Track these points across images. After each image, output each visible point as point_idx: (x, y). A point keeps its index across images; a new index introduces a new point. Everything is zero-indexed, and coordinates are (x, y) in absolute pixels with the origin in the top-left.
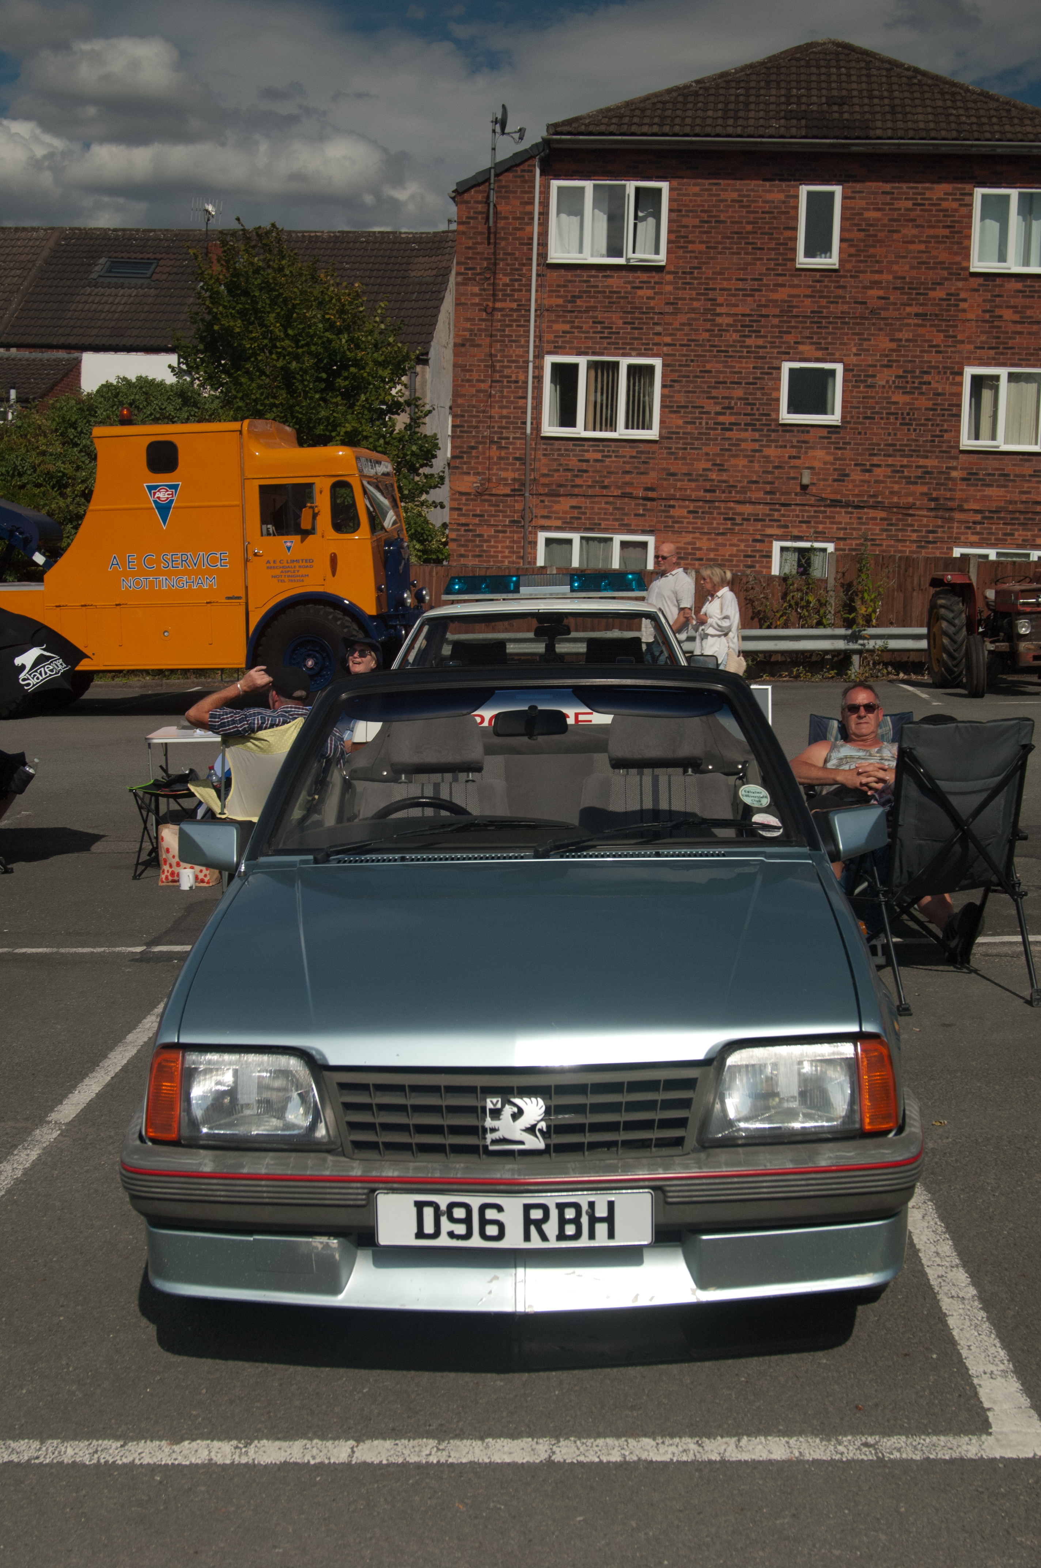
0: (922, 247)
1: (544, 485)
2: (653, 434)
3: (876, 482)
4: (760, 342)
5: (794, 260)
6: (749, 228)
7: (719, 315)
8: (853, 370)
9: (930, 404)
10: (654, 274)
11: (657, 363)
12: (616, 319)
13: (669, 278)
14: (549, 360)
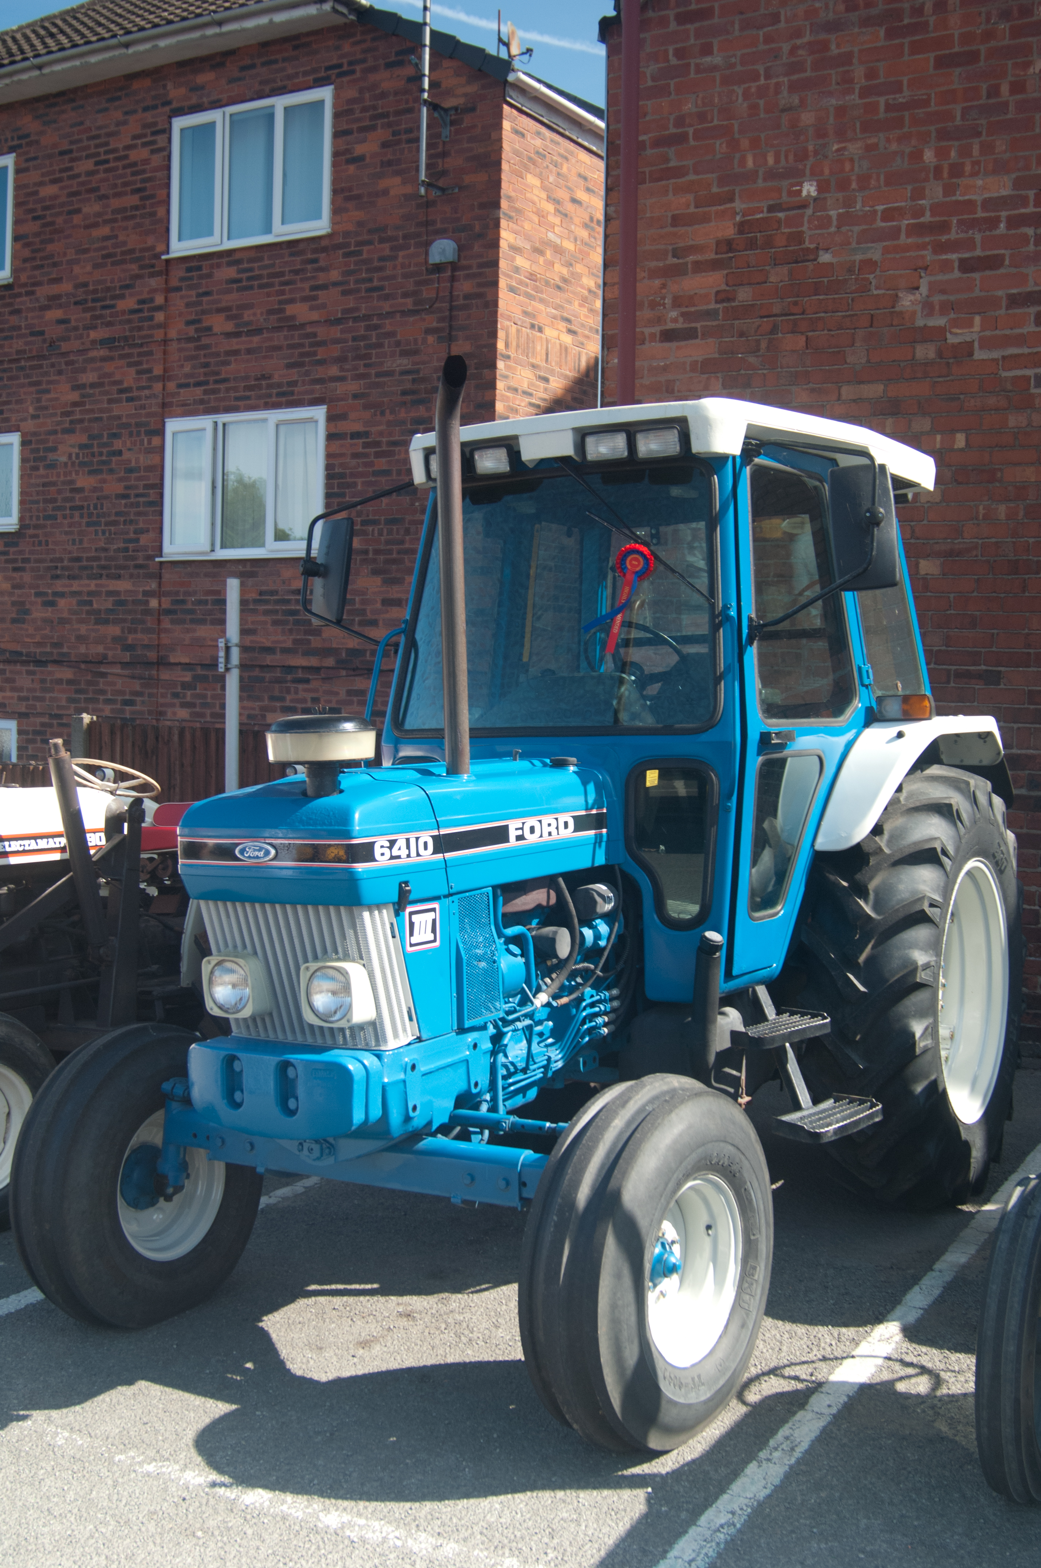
3: (62, 621)
8: (30, 442)
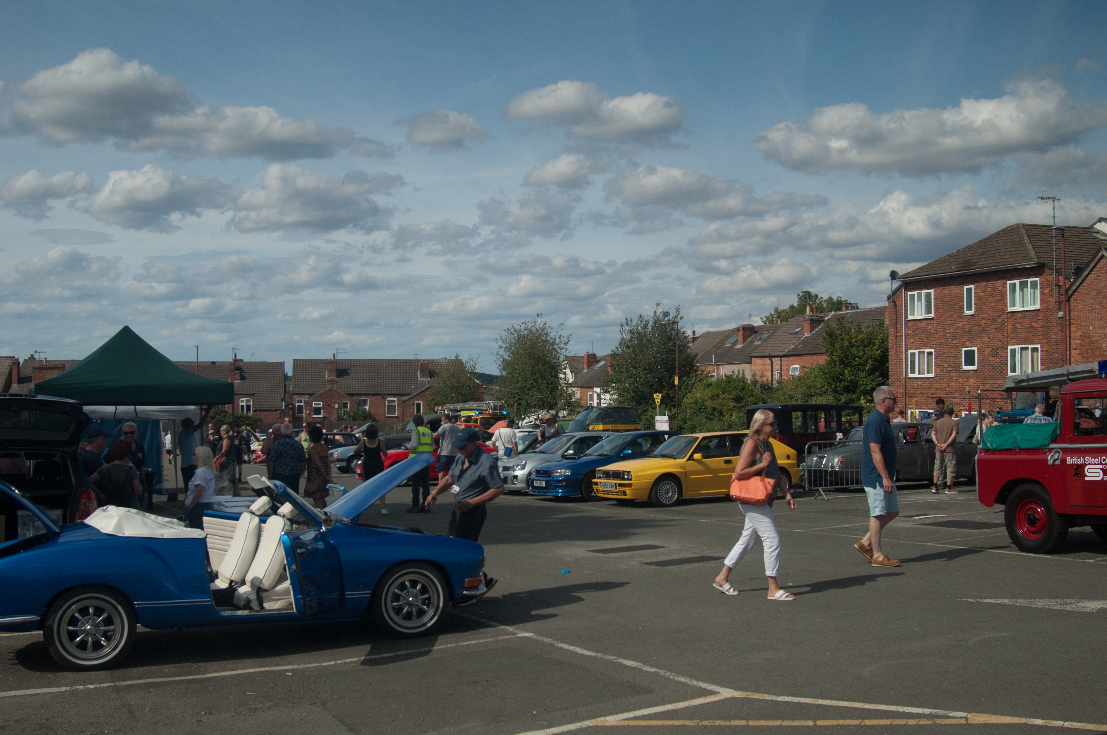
0: (994, 304)
1: (910, 394)
2: (932, 375)
4: (956, 342)
5: (964, 312)
6: (952, 302)
7: (947, 333)
8: (979, 349)
9: (999, 360)
10: (932, 321)
11: (933, 350)
12: (923, 336)
13: (935, 322)
14: (910, 351)
